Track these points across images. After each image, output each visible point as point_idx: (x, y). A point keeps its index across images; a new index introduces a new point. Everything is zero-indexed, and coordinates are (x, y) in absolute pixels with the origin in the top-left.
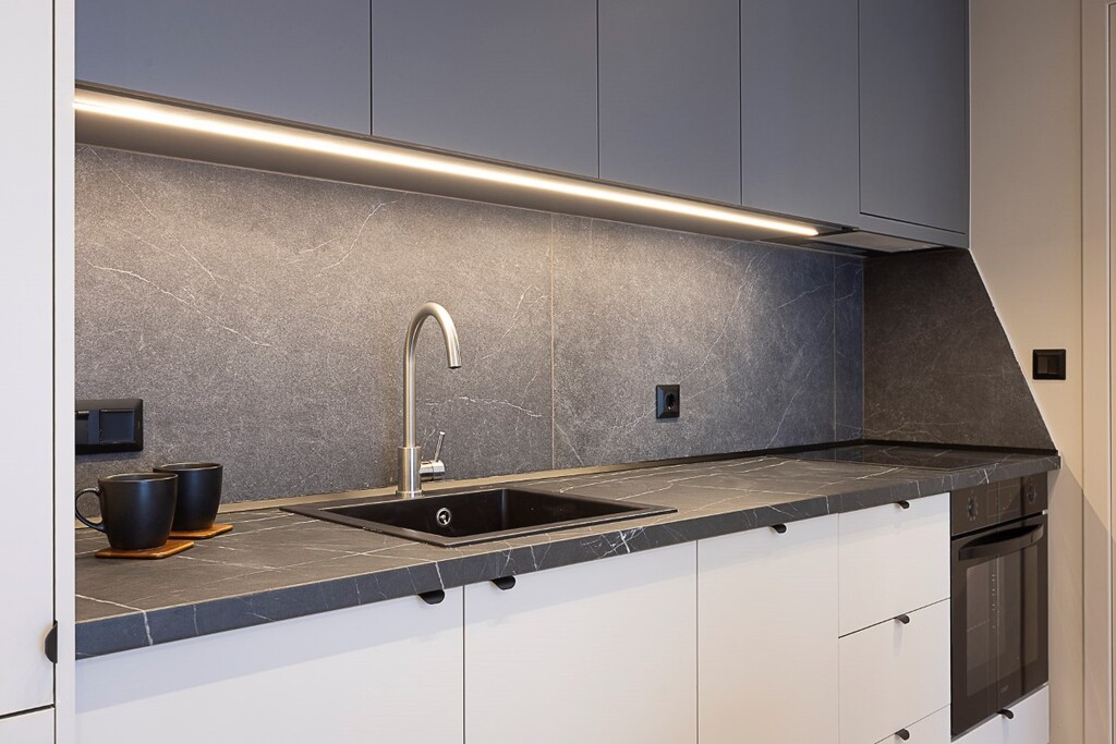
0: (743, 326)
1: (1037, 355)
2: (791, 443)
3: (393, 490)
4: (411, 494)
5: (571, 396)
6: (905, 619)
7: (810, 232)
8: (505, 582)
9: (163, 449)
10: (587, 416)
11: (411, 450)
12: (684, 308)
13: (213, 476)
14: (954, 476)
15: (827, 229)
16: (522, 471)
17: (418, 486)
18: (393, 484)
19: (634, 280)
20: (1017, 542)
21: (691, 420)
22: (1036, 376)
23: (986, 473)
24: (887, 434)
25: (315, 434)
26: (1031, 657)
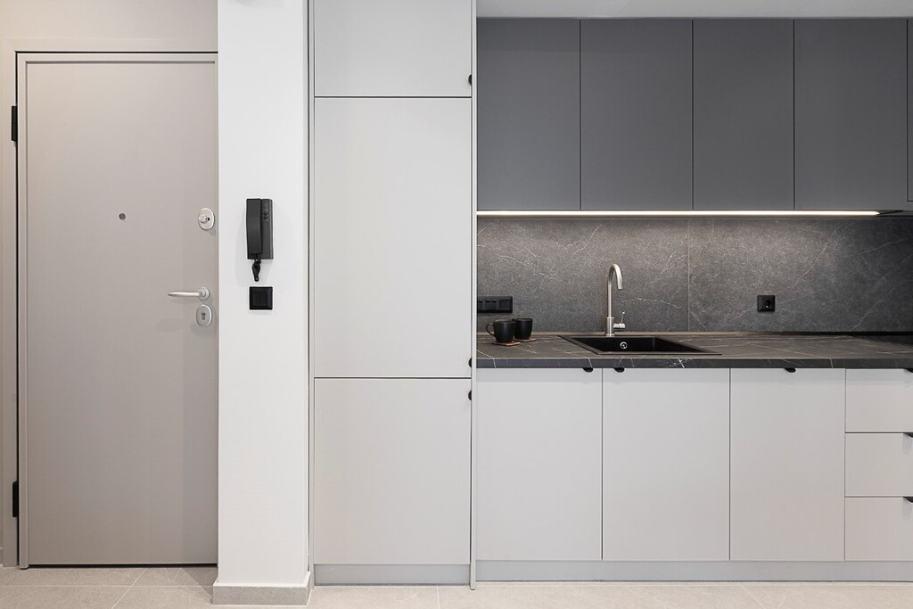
3: (603, 333)
4: (610, 335)
5: (700, 299)
7: (872, 213)
8: (620, 370)
9: (518, 313)
10: (710, 308)
11: (610, 318)
12: (780, 257)
13: (529, 323)
15: (880, 211)
16: (671, 331)
17: (613, 332)
18: (602, 331)
19: (742, 245)
21: (784, 313)
25: (573, 311)
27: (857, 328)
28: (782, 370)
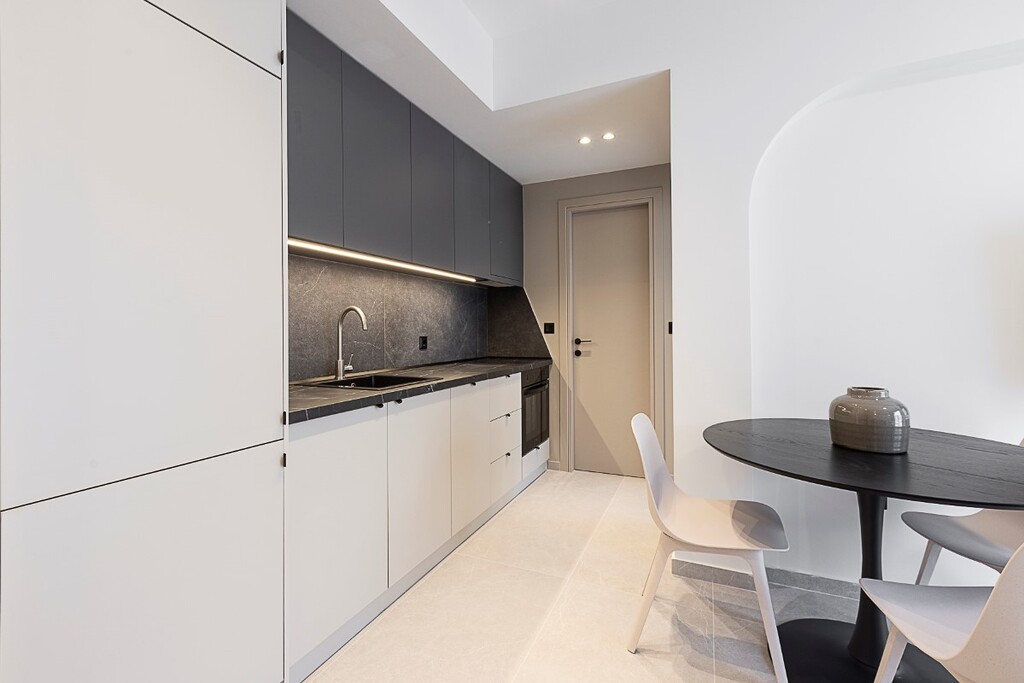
0: (448, 314)
1: (546, 325)
2: (464, 358)
3: (333, 377)
4: (341, 378)
5: (391, 341)
6: (509, 415)
7: (473, 280)
8: (400, 401)
10: (396, 348)
11: (341, 360)
12: (429, 307)
14: (523, 367)
15: (478, 279)
17: (344, 375)
18: (332, 375)
19: (412, 297)
20: (540, 389)
21: (431, 349)
22: (545, 332)
23: (532, 365)
24: (495, 354)
25: (302, 356)
26: (544, 429)
27: (459, 358)
28: (469, 385)
